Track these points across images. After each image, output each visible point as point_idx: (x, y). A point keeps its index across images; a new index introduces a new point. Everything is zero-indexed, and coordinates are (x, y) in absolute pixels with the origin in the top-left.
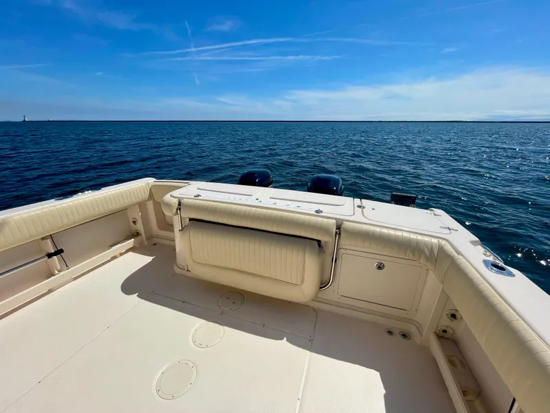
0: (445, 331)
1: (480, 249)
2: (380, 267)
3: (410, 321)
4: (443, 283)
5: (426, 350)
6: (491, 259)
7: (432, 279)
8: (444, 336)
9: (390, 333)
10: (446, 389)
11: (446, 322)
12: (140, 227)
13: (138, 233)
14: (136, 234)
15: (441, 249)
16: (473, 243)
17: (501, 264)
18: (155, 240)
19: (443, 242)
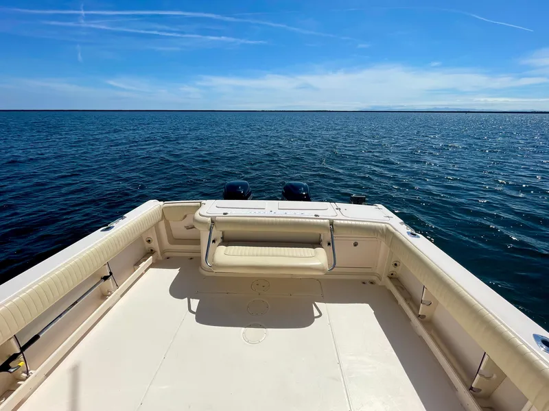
0: (392, 274)
1: (404, 226)
2: (356, 245)
3: (373, 274)
4: (390, 247)
5: (384, 287)
6: (410, 231)
7: (383, 246)
8: (392, 277)
9: (364, 283)
10: (396, 301)
11: (393, 268)
12: (155, 245)
13: (152, 250)
14: (152, 252)
15: (387, 229)
16: (400, 223)
17: (414, 233)
18: (168, 254)
19: (388, 226)
